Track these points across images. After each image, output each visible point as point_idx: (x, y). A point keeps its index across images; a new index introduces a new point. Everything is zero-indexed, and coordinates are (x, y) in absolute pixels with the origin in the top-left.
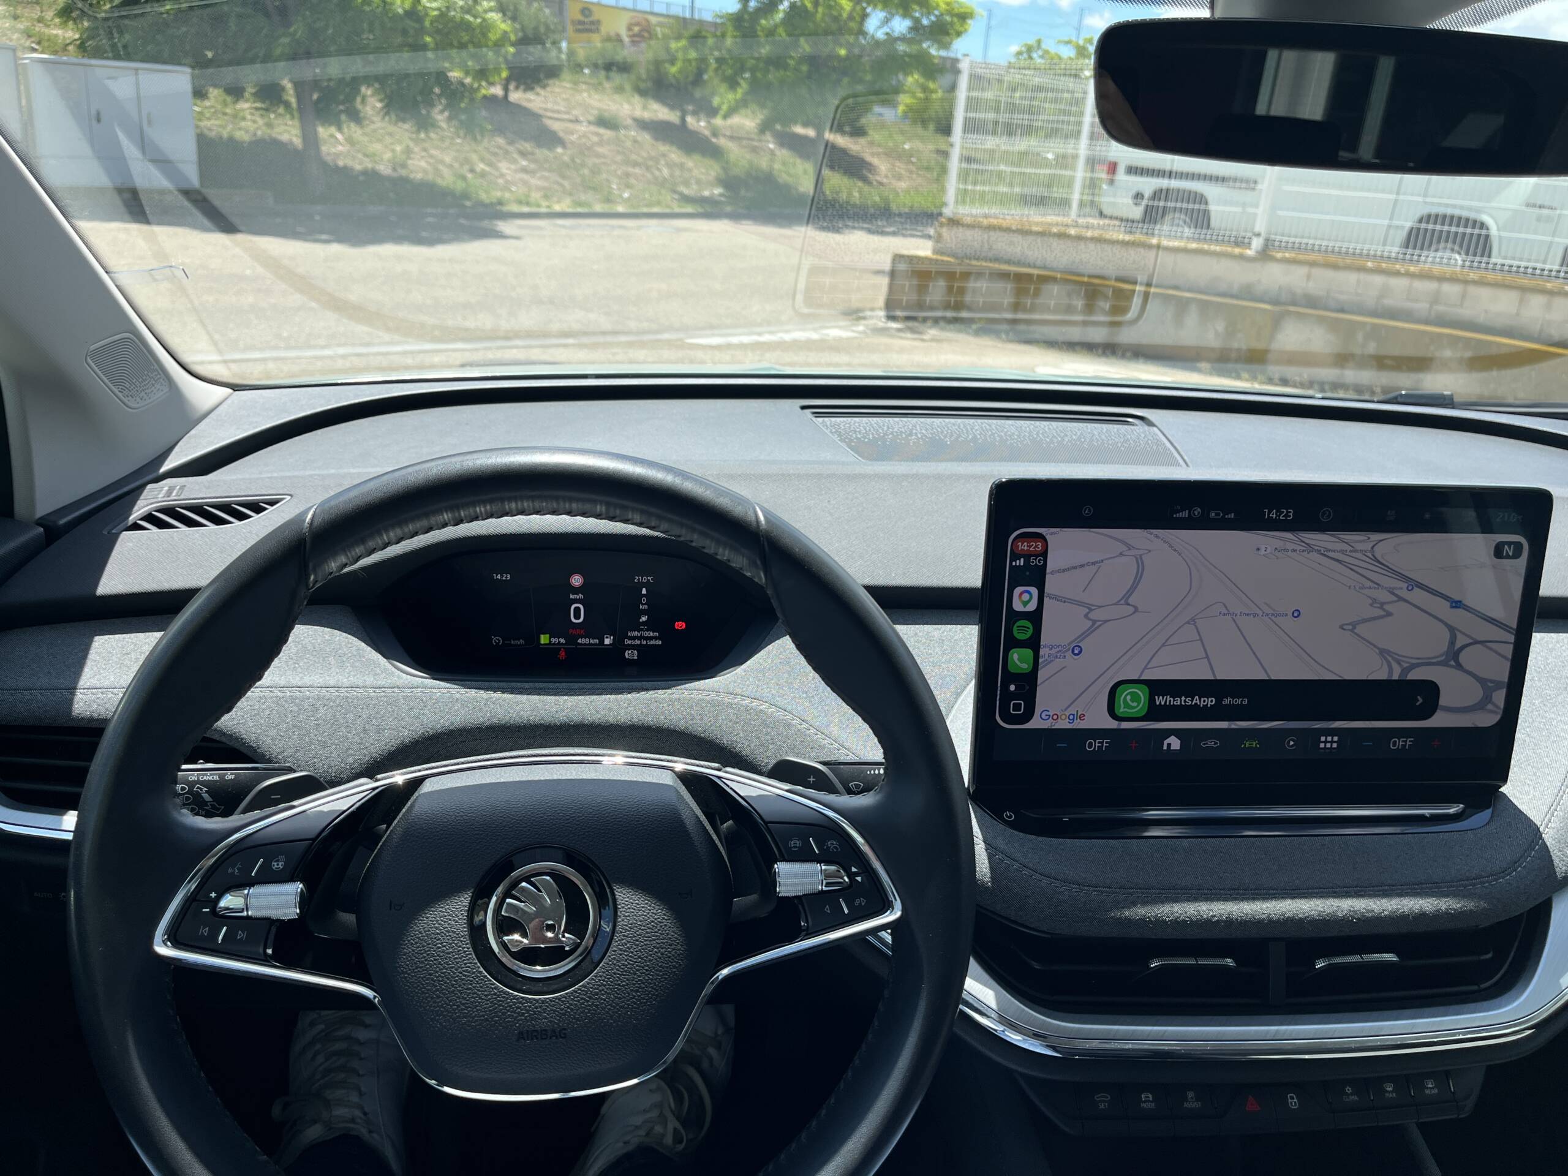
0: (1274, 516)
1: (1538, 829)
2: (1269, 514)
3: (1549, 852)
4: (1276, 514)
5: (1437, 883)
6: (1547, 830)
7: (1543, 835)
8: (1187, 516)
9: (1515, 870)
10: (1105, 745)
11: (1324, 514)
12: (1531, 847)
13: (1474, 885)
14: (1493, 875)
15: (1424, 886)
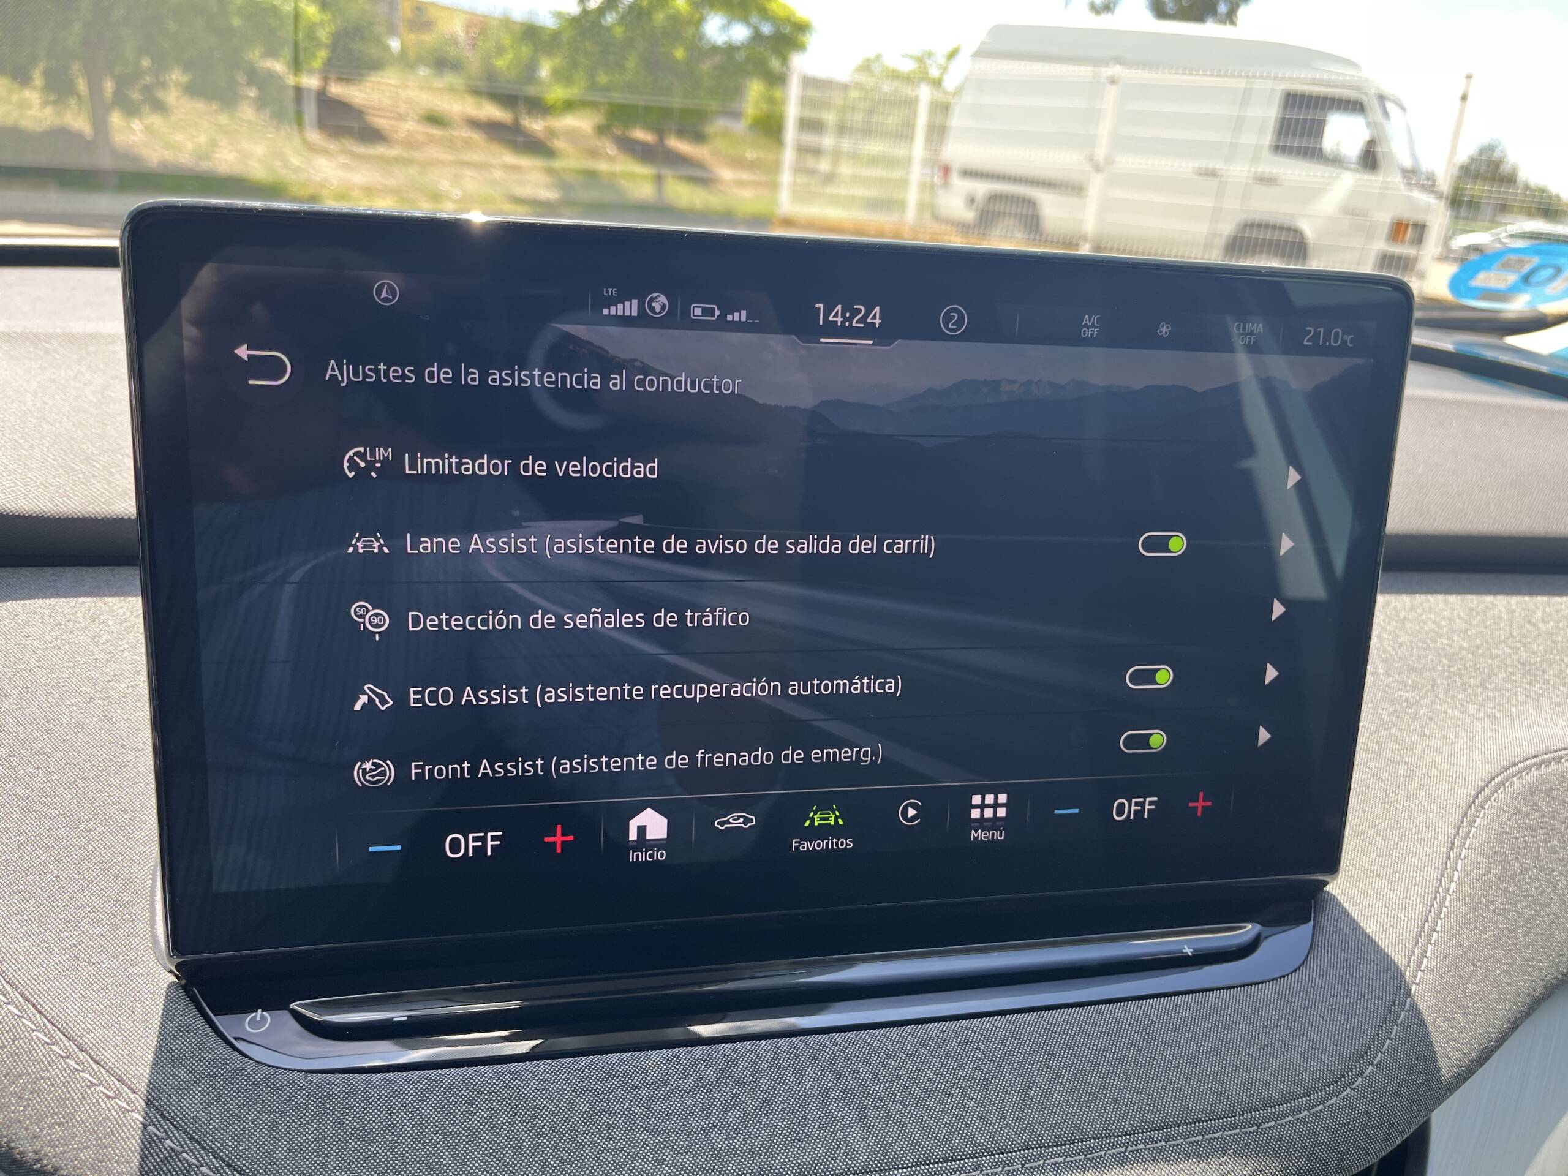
0: (839, 320)
1: (1402, 976)
2: (826, 316)
3: (1423, 1023)
4: (843, 315)
5: (1199, 1121)
6: (1420, 974)
7: (1414, 987)
8: (635, 314)
9: (1361, 1074)
10: (490, 843)
11: (948, 318)
12: (1390, 1017)
13: (1277, 1117)
14: (1315, 1091)
15: (1173, 1131)
